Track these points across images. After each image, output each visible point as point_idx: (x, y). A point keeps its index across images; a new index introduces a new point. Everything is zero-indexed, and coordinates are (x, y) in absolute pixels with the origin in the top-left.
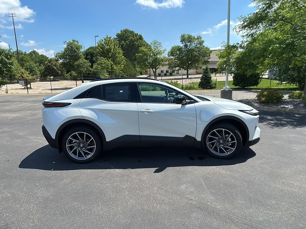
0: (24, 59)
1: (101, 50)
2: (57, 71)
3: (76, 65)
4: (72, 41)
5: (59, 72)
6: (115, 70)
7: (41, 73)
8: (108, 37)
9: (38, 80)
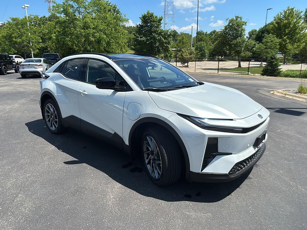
0: (203, 39)
1: (276, 25)
2: (225, 51)
3: (233, 44)
4: (235, 18)
5: (227, 51)
6: (289, 50)
7: (210, 53)
8: (290, 8)
9: (206, 59)
